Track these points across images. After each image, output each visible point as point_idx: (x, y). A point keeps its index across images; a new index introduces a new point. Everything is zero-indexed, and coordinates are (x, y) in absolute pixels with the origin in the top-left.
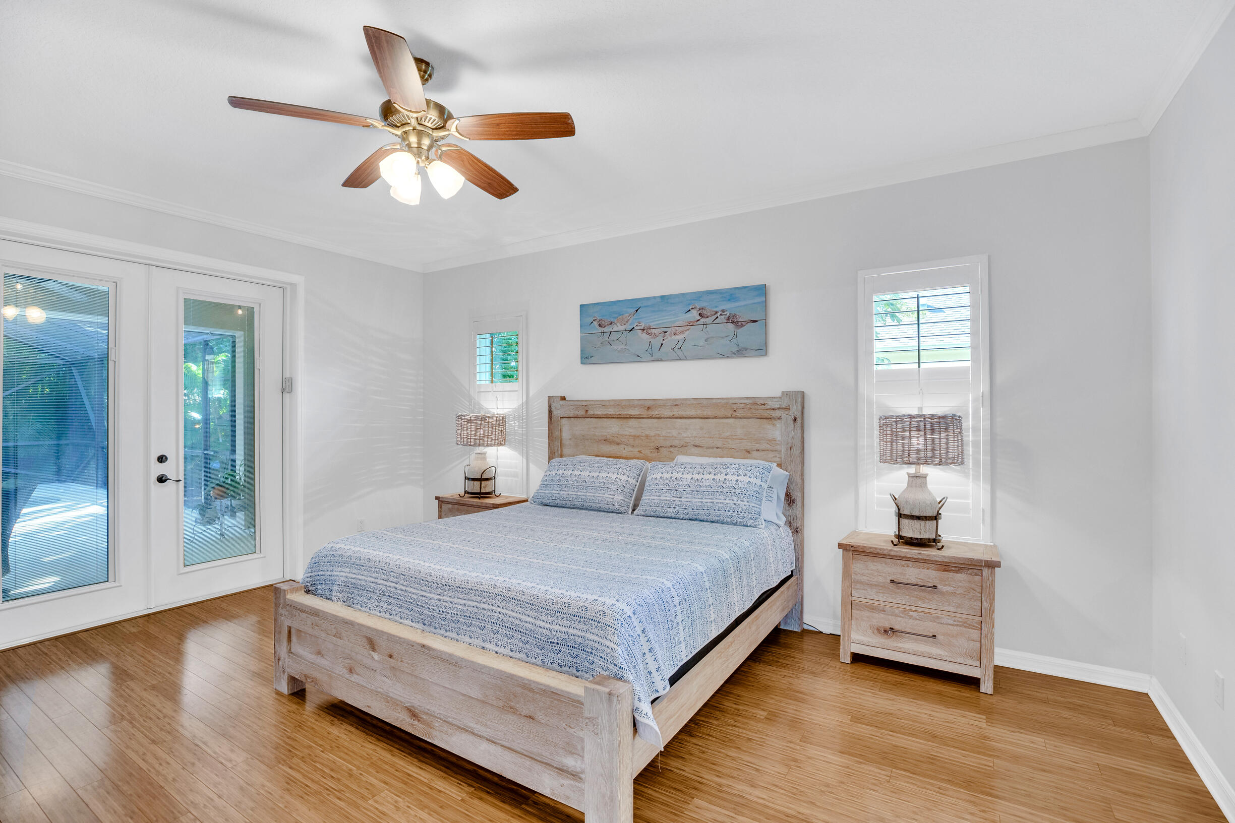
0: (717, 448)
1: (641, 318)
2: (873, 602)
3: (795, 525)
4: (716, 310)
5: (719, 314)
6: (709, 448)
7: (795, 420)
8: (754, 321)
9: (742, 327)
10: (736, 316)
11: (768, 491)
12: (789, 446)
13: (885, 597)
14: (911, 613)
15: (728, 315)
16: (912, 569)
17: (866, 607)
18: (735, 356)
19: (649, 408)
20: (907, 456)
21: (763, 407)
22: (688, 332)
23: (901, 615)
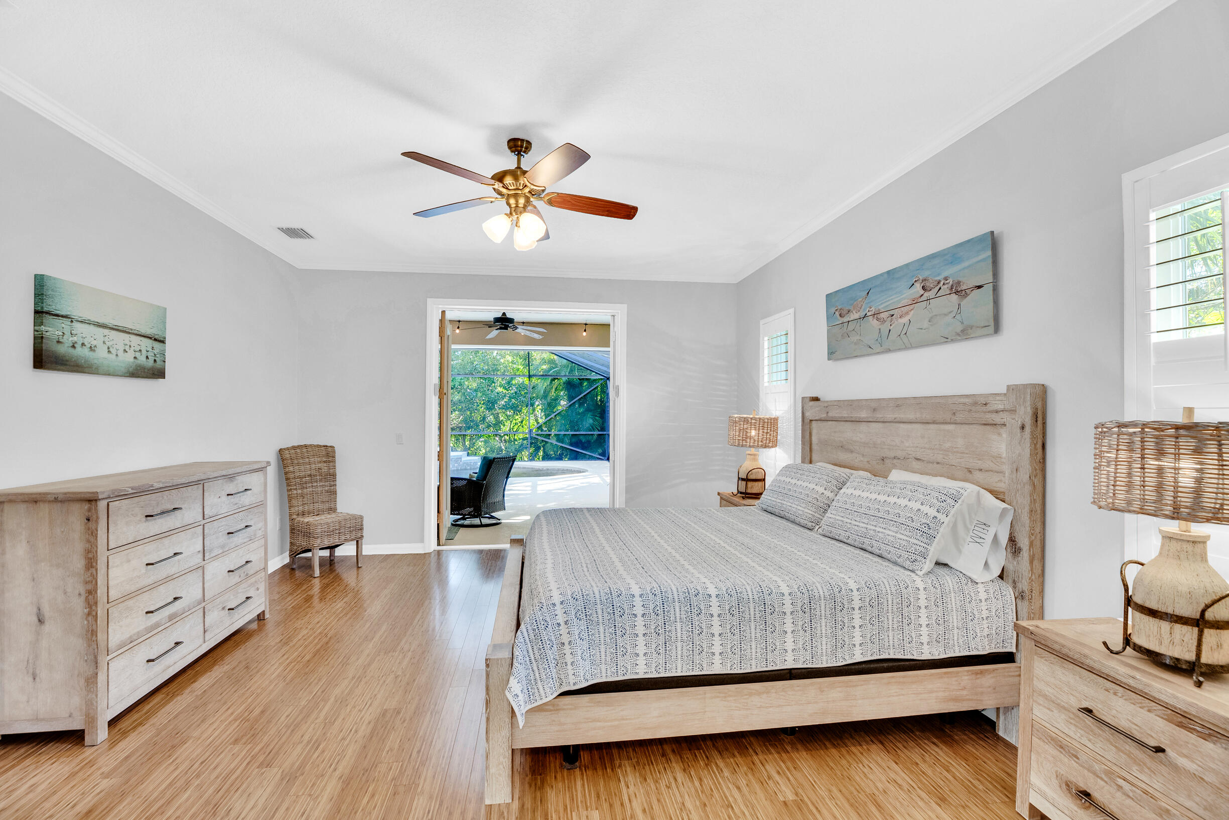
0: (938, 463)
1: (871, 302)
2: (1062, 735)
3: (1020, 586)
4: (938, 278)
5: (942, 283)
6: (929, 462)
7: (1023, 427)
8: (979, 287)
9: (966, 297)
10: (959, 283)
11: (976, 528)
12: (1015, 466)
13: (1079, 735)
14: (1121, 782)
15: (951, 283)
16: (1121, 701)
17: (1051, 740)
18: (959, 338)
19: (874, 410)
20: (1112, 495)
21: (984, 408)
22: (912, 311)
23: (1103, 776)
